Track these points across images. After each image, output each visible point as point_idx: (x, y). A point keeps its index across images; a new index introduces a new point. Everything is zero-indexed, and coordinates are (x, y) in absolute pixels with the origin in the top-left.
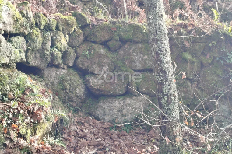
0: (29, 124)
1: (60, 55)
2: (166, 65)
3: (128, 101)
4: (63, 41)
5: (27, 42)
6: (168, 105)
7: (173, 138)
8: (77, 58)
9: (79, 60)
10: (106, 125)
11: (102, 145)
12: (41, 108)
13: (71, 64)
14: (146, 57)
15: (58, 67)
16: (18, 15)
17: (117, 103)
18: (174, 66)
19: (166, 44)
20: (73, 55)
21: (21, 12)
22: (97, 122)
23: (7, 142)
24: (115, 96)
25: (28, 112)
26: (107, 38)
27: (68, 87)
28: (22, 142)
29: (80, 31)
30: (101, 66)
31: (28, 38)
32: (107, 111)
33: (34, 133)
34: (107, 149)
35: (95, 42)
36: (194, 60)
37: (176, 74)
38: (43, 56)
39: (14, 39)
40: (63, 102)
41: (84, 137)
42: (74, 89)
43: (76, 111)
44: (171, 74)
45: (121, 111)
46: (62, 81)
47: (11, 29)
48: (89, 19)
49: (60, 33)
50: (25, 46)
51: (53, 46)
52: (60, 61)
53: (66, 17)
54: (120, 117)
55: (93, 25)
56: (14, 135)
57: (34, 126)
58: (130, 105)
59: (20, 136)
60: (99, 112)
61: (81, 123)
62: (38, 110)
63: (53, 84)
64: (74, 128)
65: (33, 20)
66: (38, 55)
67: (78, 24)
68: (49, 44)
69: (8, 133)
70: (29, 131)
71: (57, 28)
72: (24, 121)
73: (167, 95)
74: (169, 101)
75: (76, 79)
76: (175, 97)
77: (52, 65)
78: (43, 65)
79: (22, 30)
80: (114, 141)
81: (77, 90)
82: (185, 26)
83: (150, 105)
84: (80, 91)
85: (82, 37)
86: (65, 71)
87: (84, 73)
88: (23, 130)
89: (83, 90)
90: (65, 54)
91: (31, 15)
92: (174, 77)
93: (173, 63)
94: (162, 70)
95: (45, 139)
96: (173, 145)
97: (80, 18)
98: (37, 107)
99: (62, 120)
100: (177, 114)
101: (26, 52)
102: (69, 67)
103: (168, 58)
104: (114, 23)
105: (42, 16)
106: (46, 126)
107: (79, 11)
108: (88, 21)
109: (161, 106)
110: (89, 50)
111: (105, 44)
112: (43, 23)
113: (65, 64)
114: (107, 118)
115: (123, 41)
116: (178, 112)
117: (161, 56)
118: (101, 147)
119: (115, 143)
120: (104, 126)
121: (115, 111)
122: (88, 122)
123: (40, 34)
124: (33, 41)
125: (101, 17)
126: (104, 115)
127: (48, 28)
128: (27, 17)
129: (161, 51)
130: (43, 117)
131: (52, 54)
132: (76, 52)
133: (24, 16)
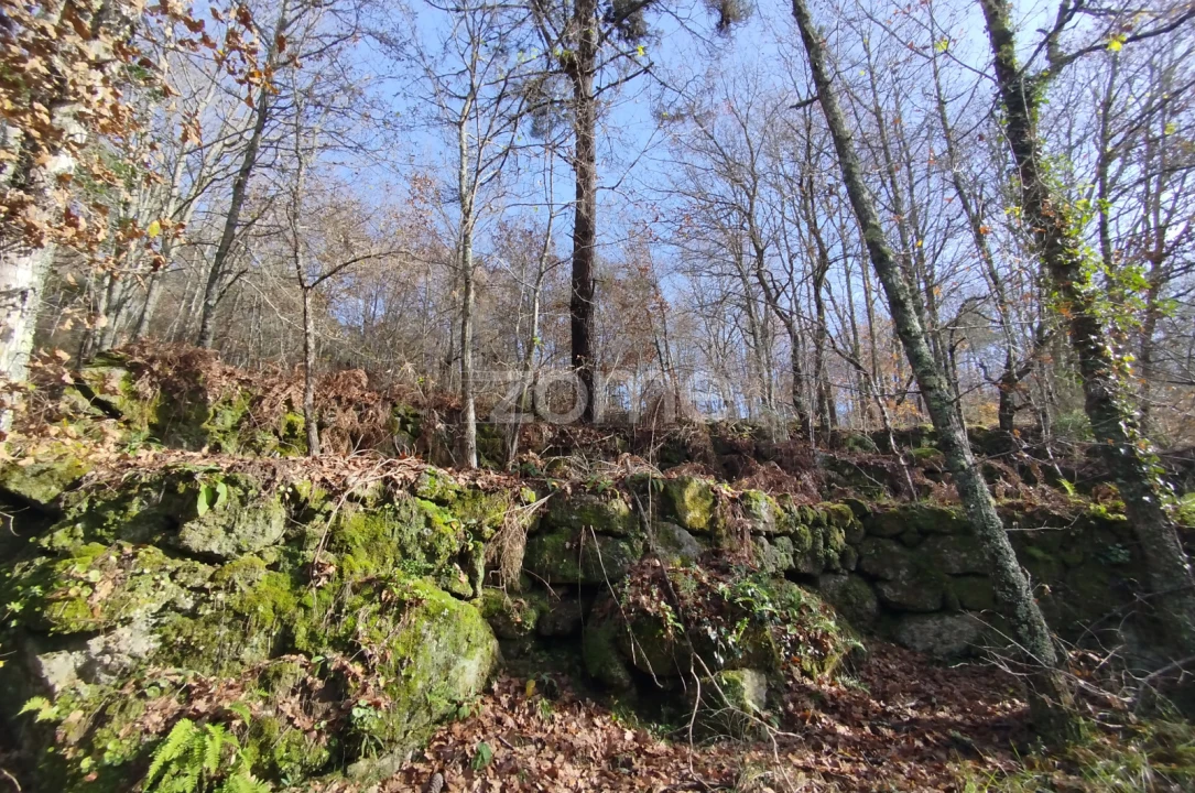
0: (813, 656)
1: (837, 556)
2: (1013, 575)
3: (949, 620)
4: (839, 538)
5: (794, 544)
6: (1032, 639)
7: (1055, 695)
8: (860, 559)
9: (864, 562)
10: (920, 657)
11: (924, 691)
12: (825, 634)
13: (853, 568)
14: (964, 555)
15: (836, 572)
16: (780, 511)
17: (932, 624)
18: (1026, 576)
19: (1005, 543)
20: (854, 555)
21: (782, 507)
22: (905, 652)
23: (790, 682)
24: (925, 613)
25: (810, 639)
26: (898, 529)
27: (854, 600)
28: (808, 682)
29: (859, 523)
30: (896, 569)
31: (795, 538)
32: (917, 634)
33: (822, 670)
34: (934, 700)
35: (883, 537)
36: (1049, 557)
37: (1033, 587)
38: (815, 560)
39: (779, 540)
40: (851, 622)
41: (893, 677)
42: (863, 602)
43: (870, 634)
44: (1024, 588)
45: (939, 635)
46: (844, 591)
47: (773, 529)
48: (868, 505)
49: (834, 528)
50: (792, 549)
51: (826, 545)
52: (838, 565)
53: (836, 506)
54: (939, 645)
55: (875, 513)
56: (796, 671)
57: (820, 660)
58: (952, 628)
59: (804, 673)
60: (905, 637)
61: (881, 655)
62: (822, 636)
63: (832, 596)
64: (874, 661)
65: (797, 515)
66: (809, 559)
67: (855, 514)
68: (821, 544)
69: (789, 669)
70: (814, 667)
71: (829, 521)
72: (806, 652)
73: (1026, 622)
74: (1033, 633)
75: (864, 589)
76: (1041, 625)
77: (829, 570)
78: (817, 572)
79: (786, 528)
80: (941, 687)
81: (868, 604)
82: (1020, 507)
83: (986, 628)
84: (871, 605)
85: (862, 530)
86: (846, 578)
87: (873, 580)
88: (807, 665)
89: (875, 603)
90: (843, 555)
91: (795, 508)
92: (1031, 593)
93: (1023, 571)
94: (1007, 583)
95: (838, 679)
96: (1057, 708)
97: (855, 506)
98: (819, 632)
99: (855, 649)
100: (1050, 653)
101: (794, 556)
102: (851, 572)
103: (1014, 564)
104: (905, 509)
105: (807, 509)
106: (836, 659)
107: (851, 495)
108: (868, 509)
109: (1019, 639)
110: (875, 548)
111: (897, 538)
112: (811, 517)
113: (844, 568)
114: (919, 646)
115: (924, 533)
116: (1053, 650)
117: (1000, 561)
118: (923, 696)
119: (945, 689)
120: (918, 659)
121: (930, 635)
122: (892, 653)
123: (808, 532)
124: (801, 541)
125: (884, 502)
126: (914, 640)
127: (817, 523)
128: (790, 513)
129: (1000, 553)
130: (831, 647)
131: (827, 556)
132: (857, 550)
133: (786, 511)
